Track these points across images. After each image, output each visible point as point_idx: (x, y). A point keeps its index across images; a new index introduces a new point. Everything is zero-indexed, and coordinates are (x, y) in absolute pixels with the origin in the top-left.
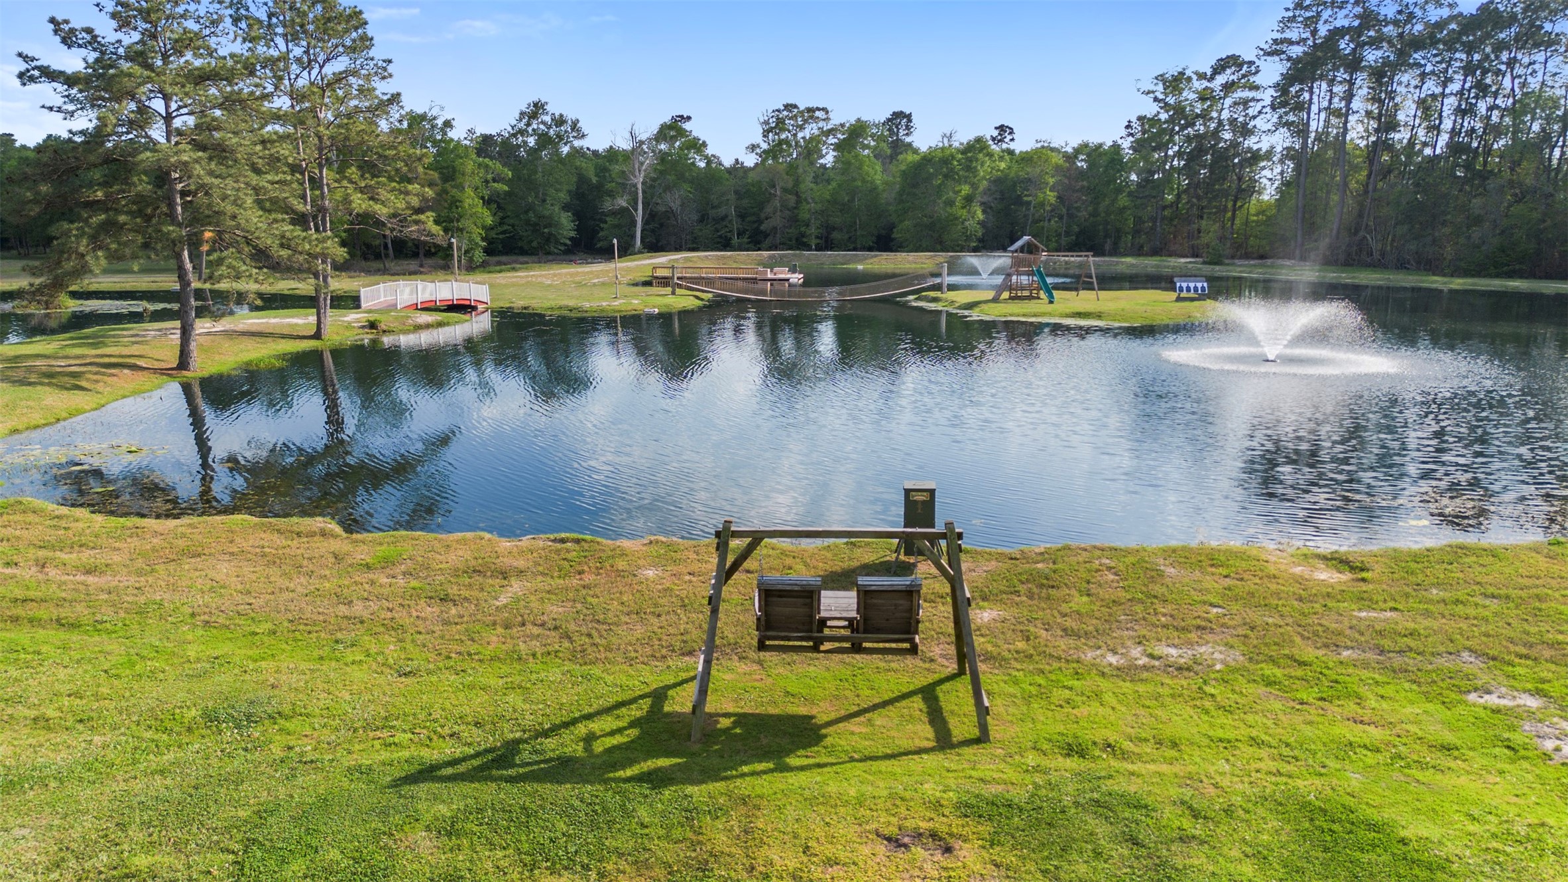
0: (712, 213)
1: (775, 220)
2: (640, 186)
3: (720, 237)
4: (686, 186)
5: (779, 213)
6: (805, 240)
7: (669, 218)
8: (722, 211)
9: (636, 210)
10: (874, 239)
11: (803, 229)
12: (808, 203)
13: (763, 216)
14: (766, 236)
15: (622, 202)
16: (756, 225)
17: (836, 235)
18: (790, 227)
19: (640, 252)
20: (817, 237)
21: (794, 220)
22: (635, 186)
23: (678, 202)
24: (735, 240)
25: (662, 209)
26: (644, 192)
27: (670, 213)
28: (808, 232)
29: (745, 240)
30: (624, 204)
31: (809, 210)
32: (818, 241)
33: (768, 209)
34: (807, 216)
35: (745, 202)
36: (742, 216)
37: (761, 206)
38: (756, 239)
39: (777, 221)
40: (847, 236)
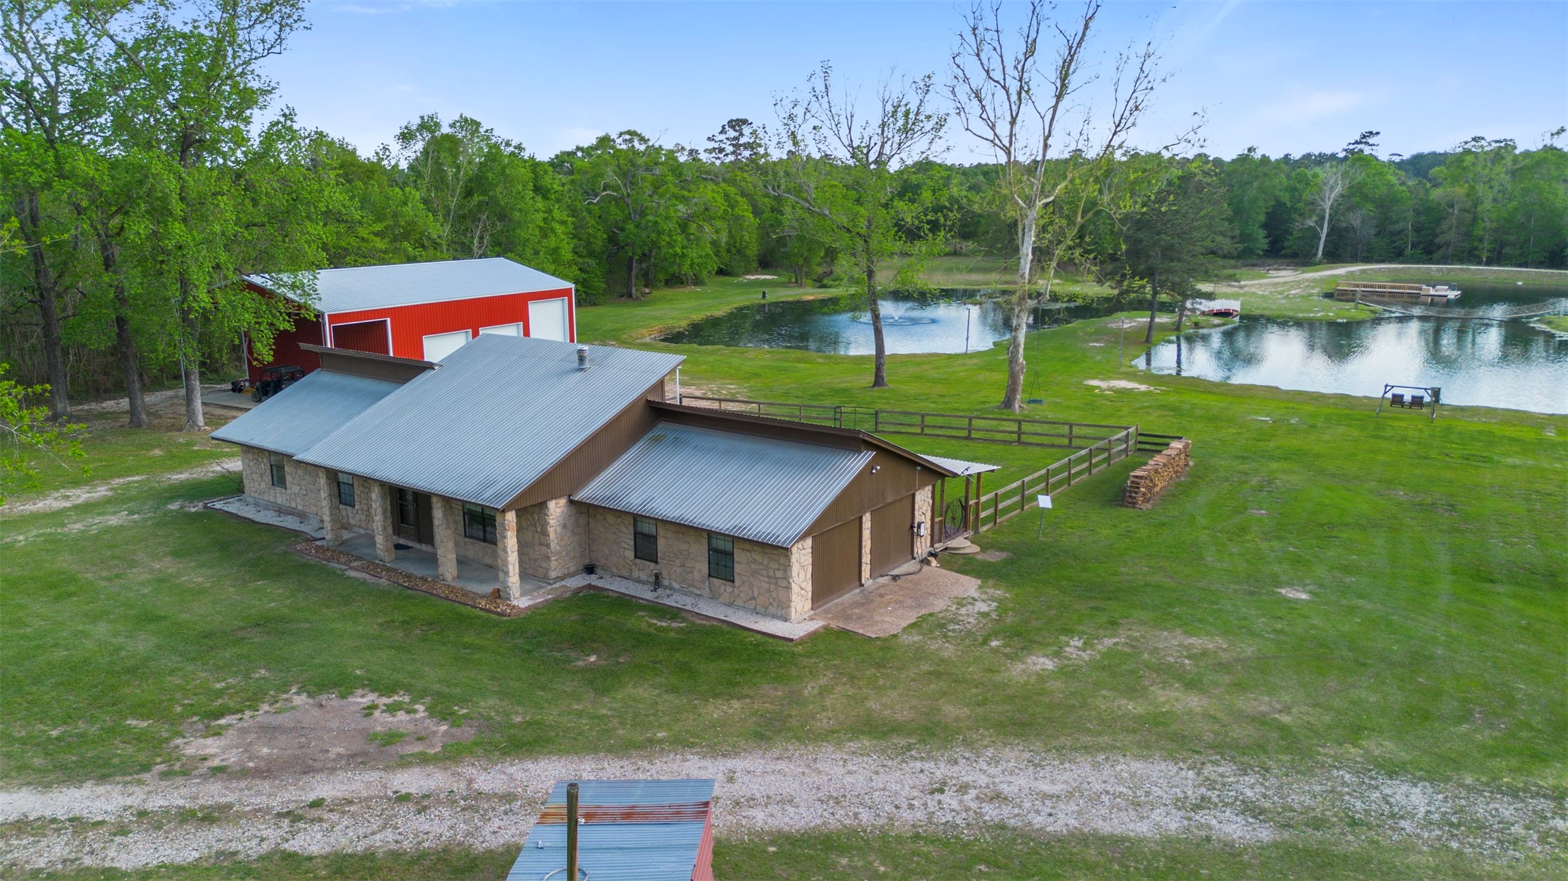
0: (1391, 228)
1: (1449, 233)
2: (1328, 211)
3: (1395, 248)
4: (1370, 206)
5: (1454, 229)
6: (1477, 253)
7: (1348, 232)
8: (1400, 226)
9: (1322, 229)
10: (1546, 254)
11: (1476, 244)
12: (1484, 221)
13: (1438, 231)
14: (1439, 247)
15: (1311, 223)
16: (1431, 238)
17: (1507, 250)
18: (1464, 241)
19: (1320, 263)
20: (1488, 251)
21: (1468, 235)
22: (1324, 211)
23: (1359, 220)
24: (1409, 251)
25: (1344, 225)
26: (1330, 215)
27: (1350, 229)
28: (1481, 246)
29: (1418, 251)
30: (1312, 224)
31: (1484, 229)
32: (1489, 254)
33: (1445, 226)
34: (1481, 233)
35: (1423, 218)
36: (1418, 230)
37: (1438, 221)
38: (1429, 251)
39: (1452, 236)
40: (1518, 252)
